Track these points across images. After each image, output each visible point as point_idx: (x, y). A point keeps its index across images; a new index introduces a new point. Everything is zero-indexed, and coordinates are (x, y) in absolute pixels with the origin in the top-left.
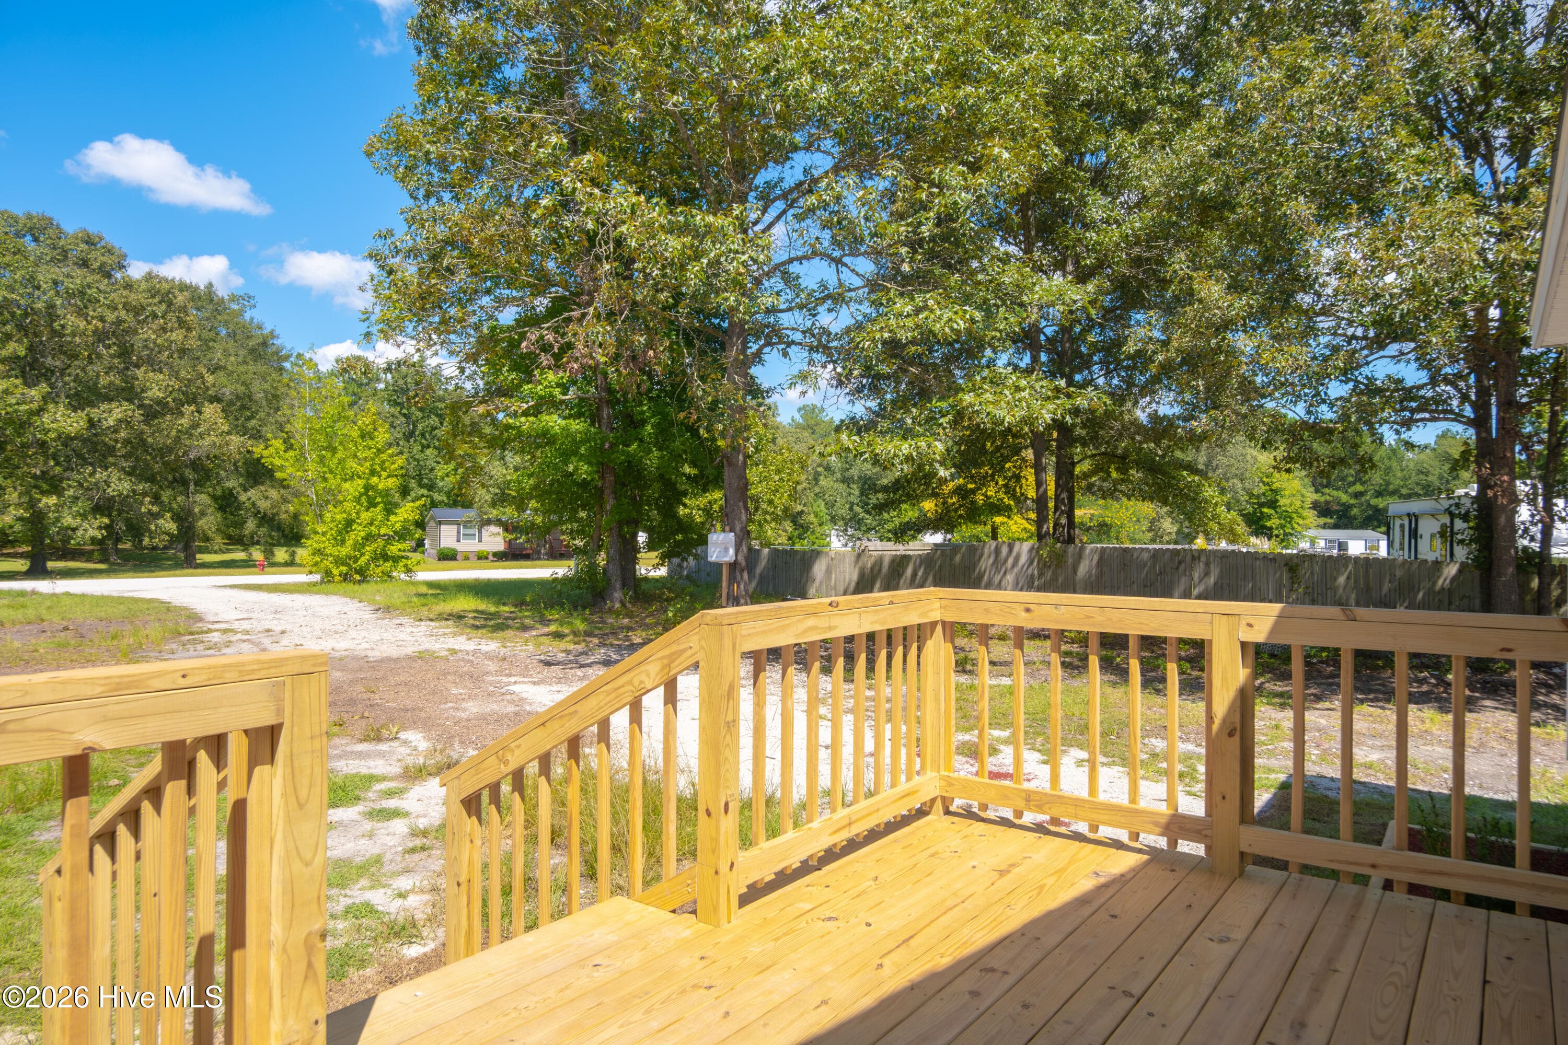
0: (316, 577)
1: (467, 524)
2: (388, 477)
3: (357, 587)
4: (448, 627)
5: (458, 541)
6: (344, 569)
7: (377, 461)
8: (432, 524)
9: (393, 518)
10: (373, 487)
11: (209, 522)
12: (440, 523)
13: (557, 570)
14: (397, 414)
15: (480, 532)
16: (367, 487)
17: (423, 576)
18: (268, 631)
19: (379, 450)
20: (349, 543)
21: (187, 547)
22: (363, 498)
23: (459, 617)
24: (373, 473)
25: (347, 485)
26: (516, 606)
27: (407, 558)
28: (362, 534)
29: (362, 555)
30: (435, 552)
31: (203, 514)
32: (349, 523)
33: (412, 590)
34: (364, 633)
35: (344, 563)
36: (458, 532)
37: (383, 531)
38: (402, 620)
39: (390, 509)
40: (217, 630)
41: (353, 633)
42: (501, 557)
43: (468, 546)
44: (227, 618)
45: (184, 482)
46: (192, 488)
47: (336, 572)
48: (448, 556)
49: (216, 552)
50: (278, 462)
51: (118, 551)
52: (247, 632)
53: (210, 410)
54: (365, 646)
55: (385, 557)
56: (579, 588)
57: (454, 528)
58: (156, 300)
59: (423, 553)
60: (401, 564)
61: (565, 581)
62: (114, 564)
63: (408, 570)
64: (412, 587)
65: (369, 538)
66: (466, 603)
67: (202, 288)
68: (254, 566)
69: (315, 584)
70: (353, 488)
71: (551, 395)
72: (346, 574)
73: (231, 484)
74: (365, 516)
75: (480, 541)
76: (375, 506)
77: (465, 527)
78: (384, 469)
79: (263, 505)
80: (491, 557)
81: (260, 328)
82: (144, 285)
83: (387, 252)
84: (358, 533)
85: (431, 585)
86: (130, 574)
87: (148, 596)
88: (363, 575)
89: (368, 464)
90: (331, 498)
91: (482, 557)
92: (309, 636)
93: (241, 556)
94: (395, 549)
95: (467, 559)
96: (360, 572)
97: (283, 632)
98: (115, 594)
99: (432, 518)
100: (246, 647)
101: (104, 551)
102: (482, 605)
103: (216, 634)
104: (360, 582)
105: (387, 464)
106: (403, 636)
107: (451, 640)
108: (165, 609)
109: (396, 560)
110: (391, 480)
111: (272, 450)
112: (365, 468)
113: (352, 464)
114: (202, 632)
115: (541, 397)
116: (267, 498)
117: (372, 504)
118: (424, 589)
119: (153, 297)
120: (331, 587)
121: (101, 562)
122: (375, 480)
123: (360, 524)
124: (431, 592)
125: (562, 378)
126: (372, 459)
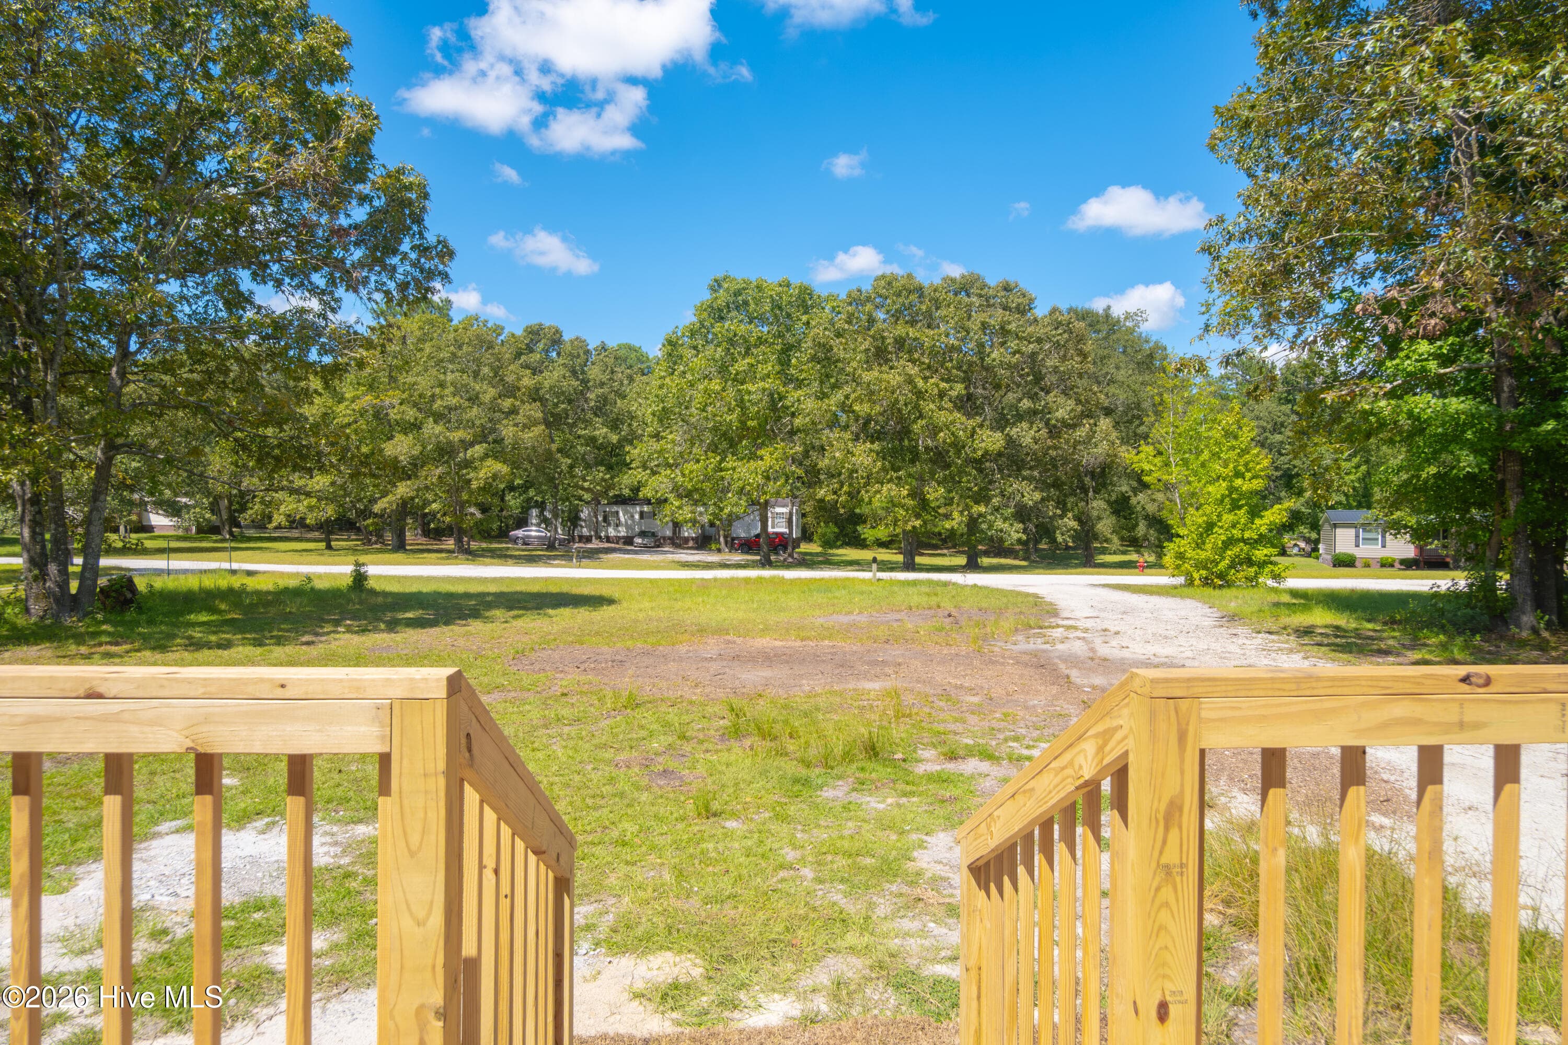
0: (1181, 580)
1: (1365, 526)
2: (1253, 477)
3: (1217, 592)
4: (1287, 642)
5: (1357, 546)
6: (1204, 573)
7: (1242, 461)
8: (1326, 527)
9: (1258, 521)
10: (1236, 489)
11: (1105, 525)
12: (1335, 526)
13: (1439, 582)
14: (1288, 412)
15: (1383, 537)
16: (1232, 489)
17: (1293, 583)
18: (1105, 630)
19: (1242, 450)
20: (1208, 546)
21: (1087, 548)
22: (1227, 500)
23: (1306, 632)
24: (1238, 474)
25: (1210, 489)
26: (1385, 623)
27: (1274, 564)
28: (1223, 538)
29: (1223, 558)
30: (1329, 557)
31: (1099, 518)
32: (1210, 527)
33: (1273, 598)
34: (1194, 641)
35: (1205, 568)
36: (1357, 536)
37: (1247, 535)
38: (1239, 630)
39: (1255, 513)
40: (1063, 626)
41: (1182, 640)
42: (1408, 564)
43: (1369, 551)
44: (1078, 614)
45: (1085, 490)
46: (1091, 494)
47: (1196, 575)
48: (1345, 563)
49: (1115, 553)
50: (1147, 467)
51: (1037, 550)
52: (1086, 630)
53: (1105, 423)
54: (1189, 654)
55: (1249, 562)
56: (1468, 605)
57: (1352, 532)
58: (1060, 331)
59: (1317, 558)
60: (1267, 570)
61: (1453, 596)
62: (1034, 561)
63: (1276, 577)
64: (1273, 595)
65: (1229, 543)
66: (1321, 617)
67: (1101, 312)
68: (1135, 567)
69: (1175, 587)
70: (1218, 490)
71: (1424, 370)
72: (1206, 578)
73: (1124, 488)
74: (1228, 518)
75: (1384, 546)
76: (1240, 508)
77: (1364, 530)
78: (1248, 470)
79: (1151, 508)
80: (1397, 565)
81: (1147, 342)
82: (1047, 320)
83: (1221, 242)
84: (1219, 536)
85: (1294, 593)
86: (1041, 571)
87: (1031, 590)
88: (1226, 583)
89: (1231, 466)
90: (1193, 500)
91: (1386, 564)
92: (1138, 639)
93: (1134, 557)
94: (1260, 553)
95: (1367, 566)
96: (1221, 576)
97: (1117, 633)
98: (1010, 588)
99: (1327, 520)
100: (1079, 643)
101: (1027, 551)
102: (1342, 620)
103: (1061, 630)
104: (1221, 587)
105: (1251, 465)
106: (1232, 648)
107: (1285, 657)
108: (1036, 601)
109: (1262, 565)
110: (1255, 482)
111: (1142, 455)
112: (1229, 471)
113: (1217, 467)
114: (1050, 627)
115: (1410, 374)
116: (1154, 500)
117: (1235, 506)
118: (1286, 598)
119: (1056, 329)
120: (1190, 591)
121: (1024, 559)
122: (1238, 482)
123: (1221, 527)
124: (1294, 601)
125: (1441, 347)
126: (1236, 461)
